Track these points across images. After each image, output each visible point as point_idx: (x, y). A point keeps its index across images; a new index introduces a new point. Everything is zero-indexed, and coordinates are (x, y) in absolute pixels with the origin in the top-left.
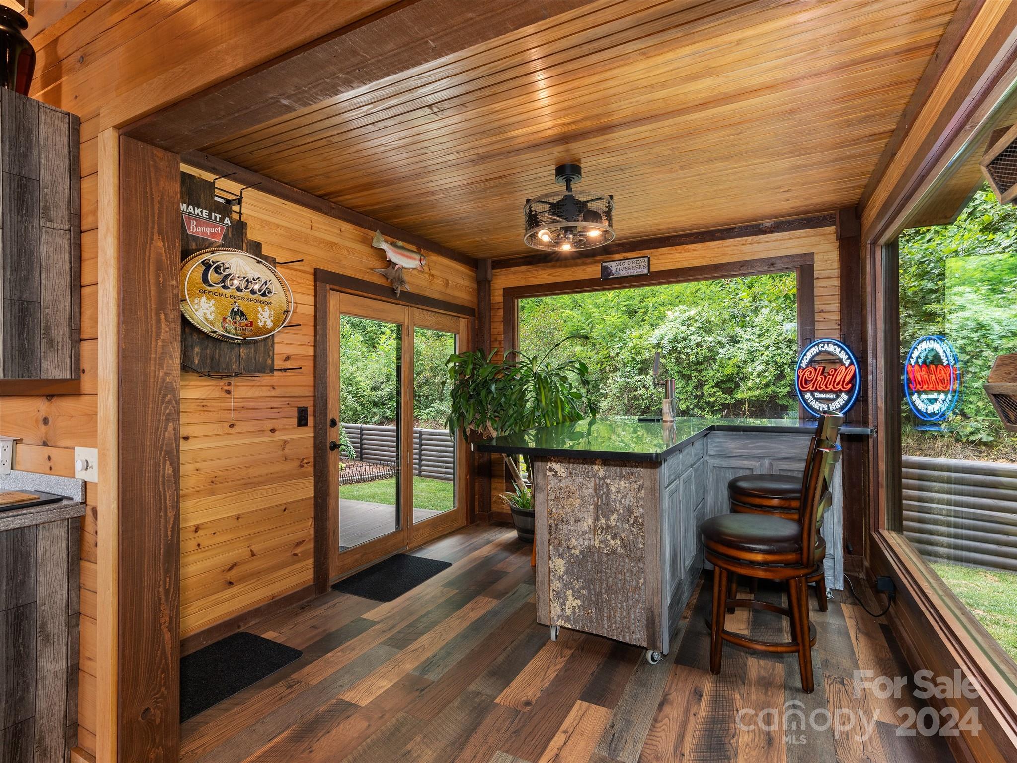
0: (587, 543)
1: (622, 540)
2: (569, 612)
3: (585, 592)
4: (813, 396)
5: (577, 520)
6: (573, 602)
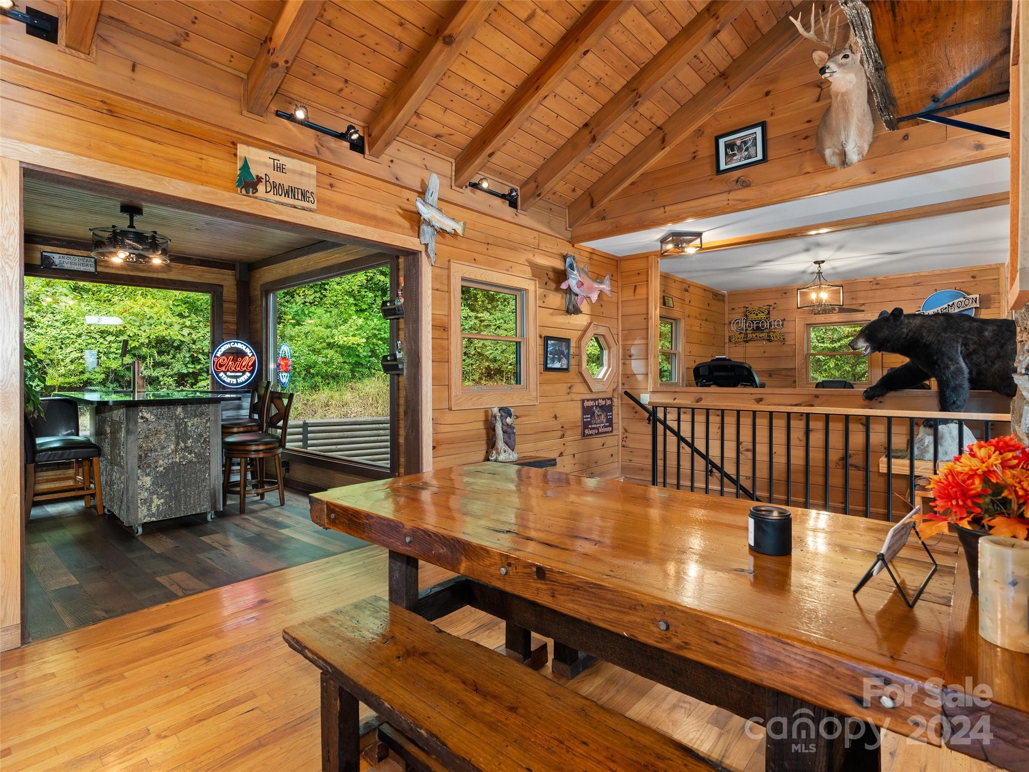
0: (170, 461)
1: (195, 453)
2: (154, 510)
3: (167, 493)
4: (226, 374)
5: (163, 448)
6: (157, 501)
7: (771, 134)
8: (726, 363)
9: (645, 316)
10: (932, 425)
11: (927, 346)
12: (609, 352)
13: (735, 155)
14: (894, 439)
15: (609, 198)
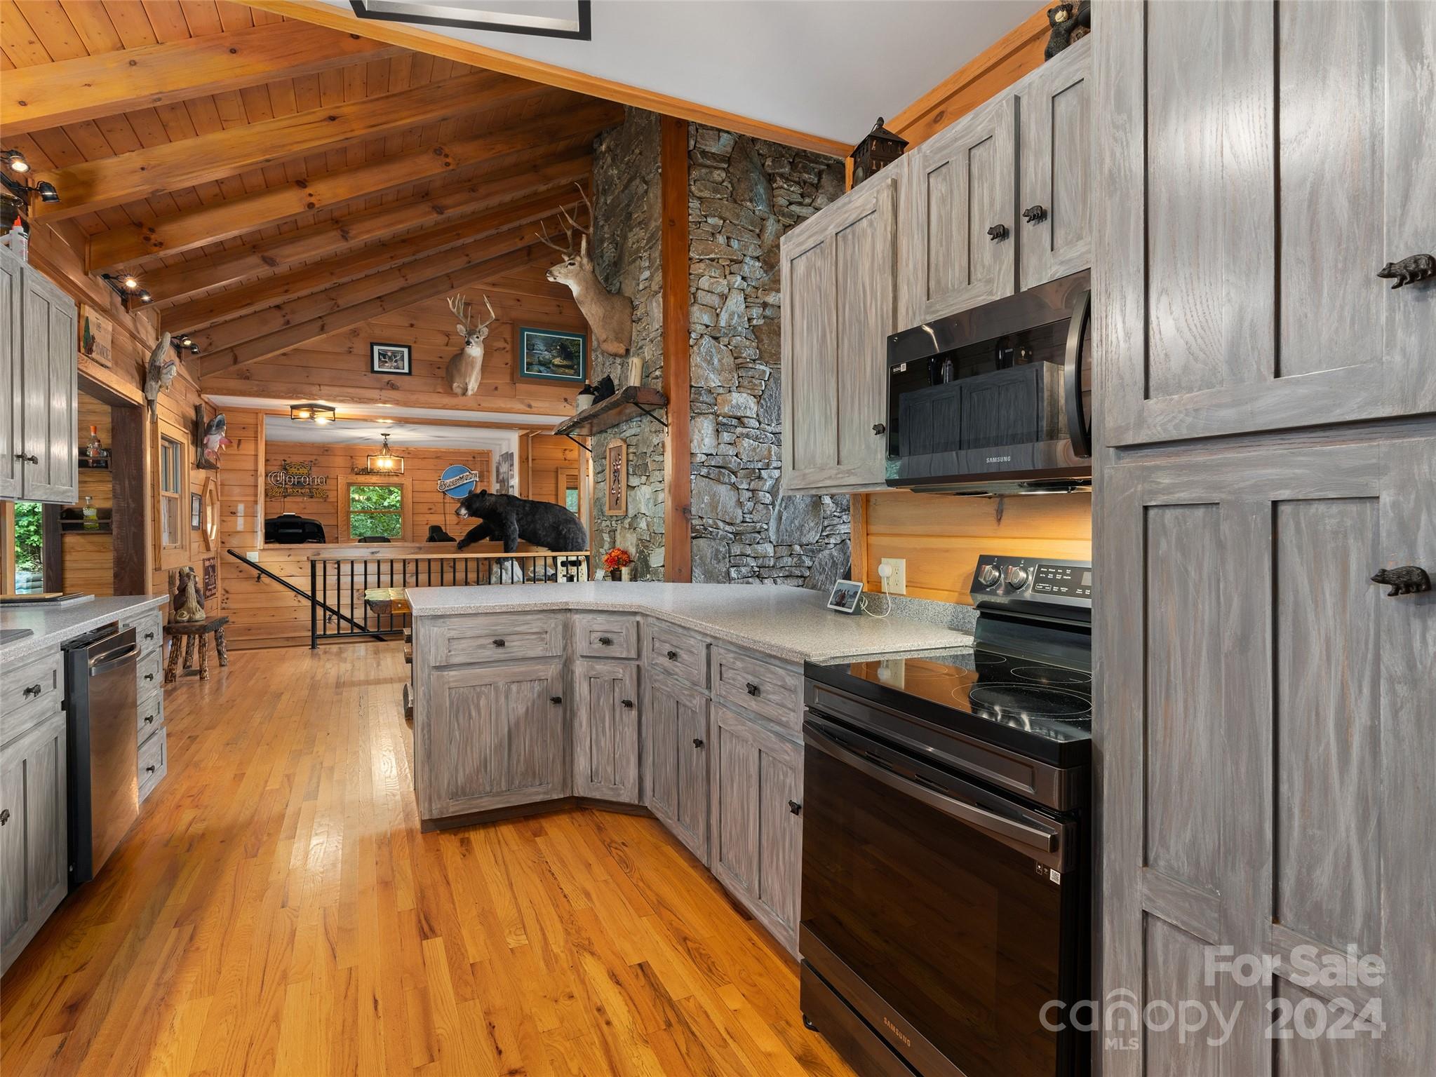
7: (414, 356)
8: (296, 520)
9: (253, 473)
10: (500, 561)
11: (500, 514)
12: (213, 509)
13: (386, 362)
14: (469, 576)
15: (255, 360)
